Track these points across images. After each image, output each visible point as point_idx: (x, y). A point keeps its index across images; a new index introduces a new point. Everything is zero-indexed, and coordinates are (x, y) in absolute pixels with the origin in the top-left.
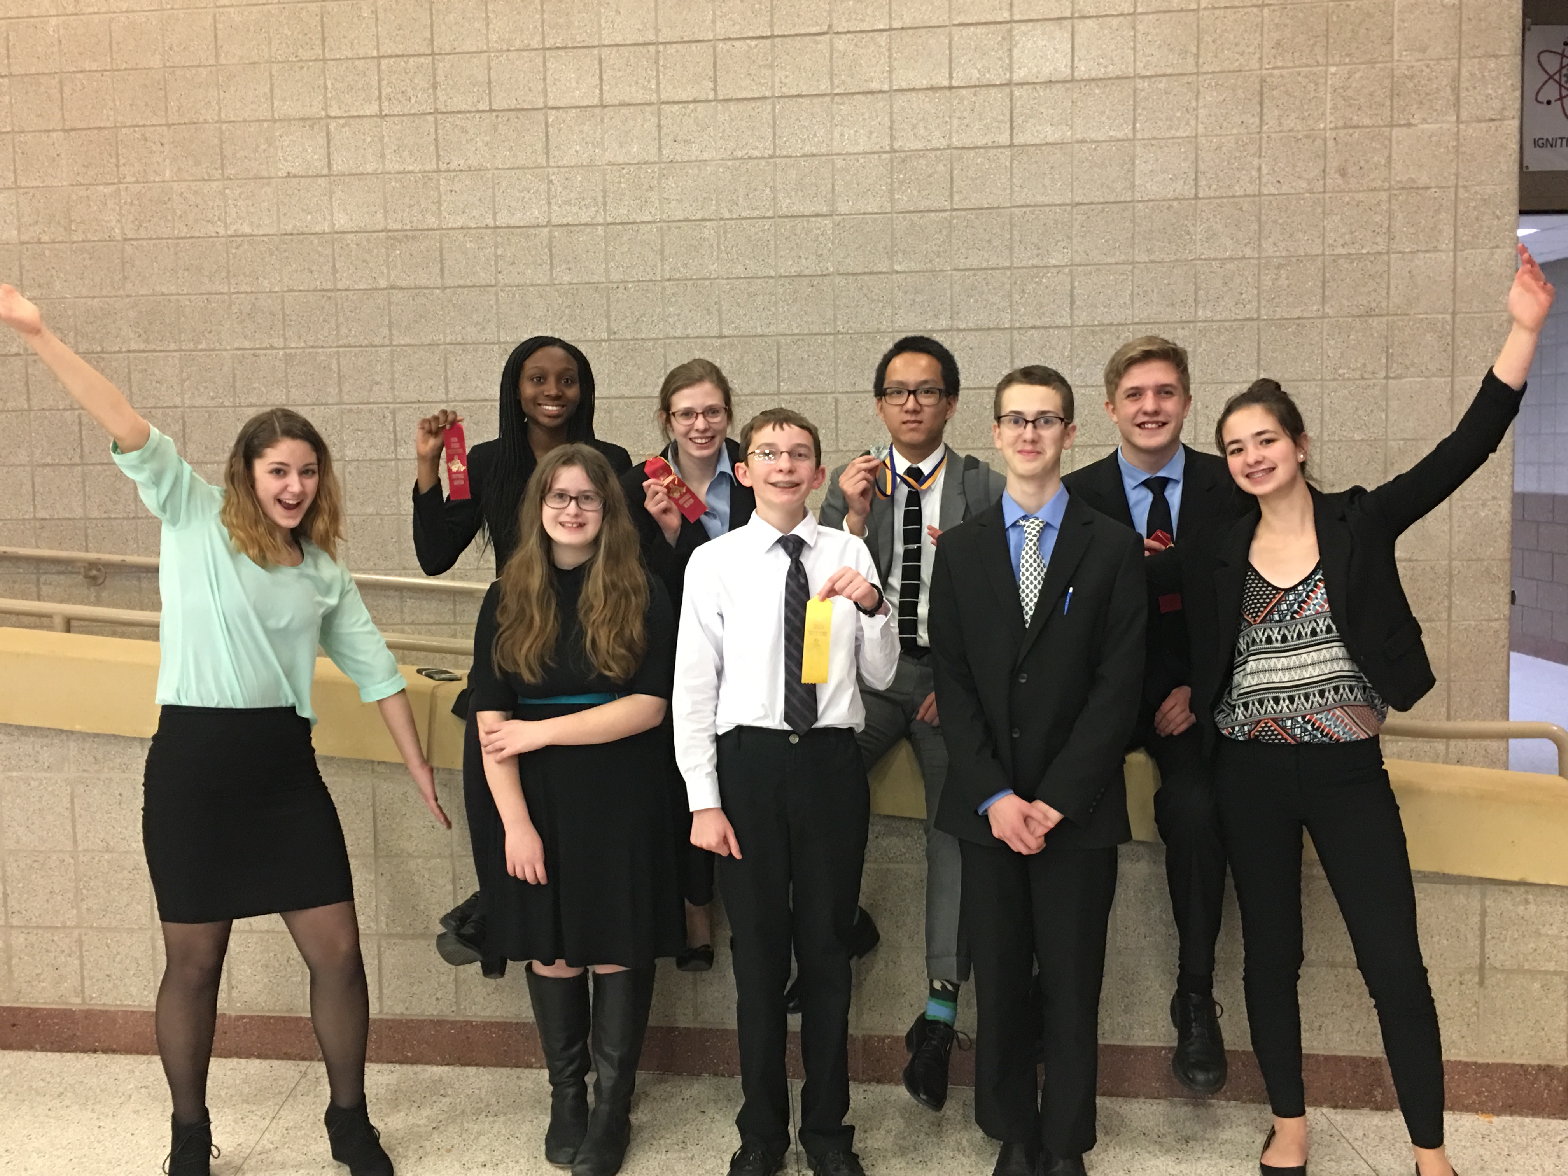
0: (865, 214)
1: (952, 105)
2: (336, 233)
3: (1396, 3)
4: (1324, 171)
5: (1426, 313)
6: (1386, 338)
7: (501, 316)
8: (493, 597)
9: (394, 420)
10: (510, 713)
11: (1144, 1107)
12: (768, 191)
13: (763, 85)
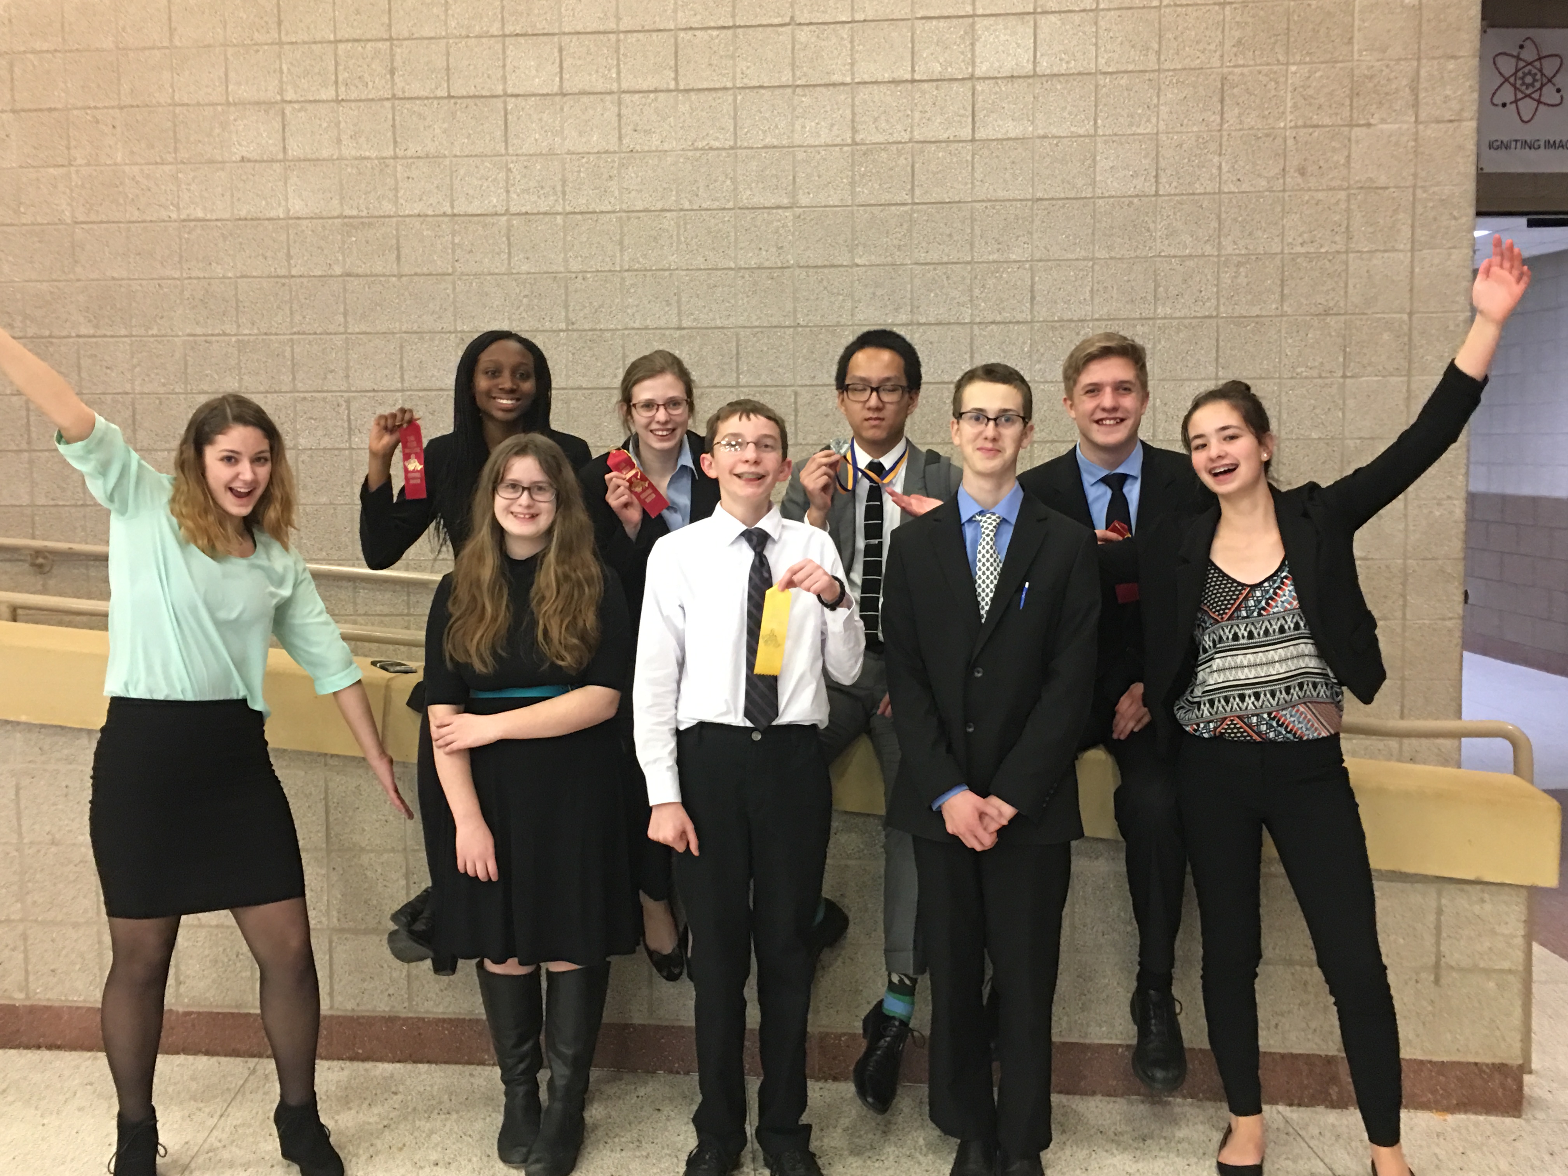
0: (826, 206)
1: (913, 99)
2: (291, 218)
3: (1357, 3)
4: (1284, 170)
5: (1383, 313)
6: (1344, 337)
7: (458, 305)
8: (446, 588)
9: (348, 408)
10: (462, 707)
11: (1101, 1105)
12: (728, 182)
13: (724, 75)
